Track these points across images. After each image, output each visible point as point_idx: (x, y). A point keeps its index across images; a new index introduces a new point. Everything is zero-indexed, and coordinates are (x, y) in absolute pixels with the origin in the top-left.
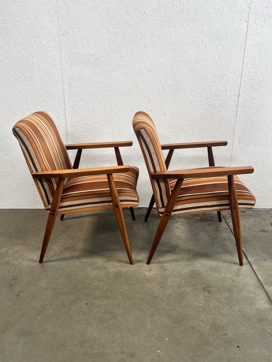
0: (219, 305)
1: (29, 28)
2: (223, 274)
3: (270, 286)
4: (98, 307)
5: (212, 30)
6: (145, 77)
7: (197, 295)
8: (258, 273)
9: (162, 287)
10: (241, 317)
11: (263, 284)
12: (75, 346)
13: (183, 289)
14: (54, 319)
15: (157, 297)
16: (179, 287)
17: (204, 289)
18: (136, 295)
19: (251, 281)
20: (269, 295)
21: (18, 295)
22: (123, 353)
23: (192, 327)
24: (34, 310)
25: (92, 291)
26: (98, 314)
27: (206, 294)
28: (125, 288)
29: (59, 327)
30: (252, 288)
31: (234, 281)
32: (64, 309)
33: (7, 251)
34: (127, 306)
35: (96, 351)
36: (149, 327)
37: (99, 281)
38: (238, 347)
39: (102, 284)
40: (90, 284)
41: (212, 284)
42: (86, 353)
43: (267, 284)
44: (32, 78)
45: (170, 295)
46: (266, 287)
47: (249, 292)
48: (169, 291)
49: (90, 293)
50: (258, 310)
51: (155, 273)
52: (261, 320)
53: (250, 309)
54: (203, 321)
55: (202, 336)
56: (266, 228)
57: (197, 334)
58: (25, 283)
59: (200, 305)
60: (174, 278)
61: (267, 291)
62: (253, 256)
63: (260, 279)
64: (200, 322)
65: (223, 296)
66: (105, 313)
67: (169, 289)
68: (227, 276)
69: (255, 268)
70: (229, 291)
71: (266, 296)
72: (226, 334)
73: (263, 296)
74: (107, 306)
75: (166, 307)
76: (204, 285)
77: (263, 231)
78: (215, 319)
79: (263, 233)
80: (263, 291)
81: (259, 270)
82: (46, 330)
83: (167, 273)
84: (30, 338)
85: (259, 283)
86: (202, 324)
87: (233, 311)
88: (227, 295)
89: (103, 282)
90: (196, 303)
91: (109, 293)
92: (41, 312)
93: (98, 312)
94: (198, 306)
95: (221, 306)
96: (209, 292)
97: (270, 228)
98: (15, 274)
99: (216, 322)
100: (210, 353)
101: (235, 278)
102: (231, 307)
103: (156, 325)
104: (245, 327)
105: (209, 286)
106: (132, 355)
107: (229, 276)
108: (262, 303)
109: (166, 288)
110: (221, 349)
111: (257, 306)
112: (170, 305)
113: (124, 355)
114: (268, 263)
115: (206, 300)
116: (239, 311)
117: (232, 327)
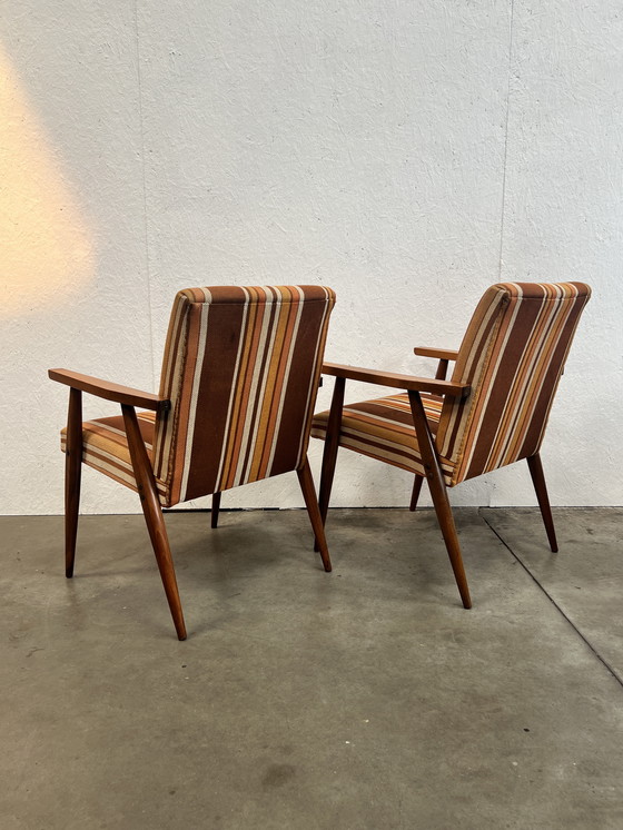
0: (482, 661)
2: (489, 612)
3: (591, 629)
4: (210, 671)
7: (433, 647)
8: (564, 609)
9: (355, 635)
10: (531, 680)
11: (577, 626)
12: (157, 737)
13: (401, 637)
14: (109, 694)
15: (344, 651)
16: (391, 634)
17: (447, 637)
18: (297, 650)
19: (550, 623)
20: (591, 643)
21: (29, 656)
22: (265, 747)
23: (424, 701)
24: (66, 679)
25: (198, 645)
26: (210, 684)
27: (451, 644)
28: (272, 639)
29: (121, 707)
30: (553, 633)
31: (512, 623)
32: (133, 677)
33: (10, 584)
34: (275, 667)
35: (204, 745)
36: (325, 702)
37: (214, 628)
38: (526, 730)
39: (219, 633)
41: (464, 627)
43: (584, 627)
46: (582, 631)
47: (546, 639)
48: (369, 642)
49: (194, 648)
50: (568, 668)
51: (339, 612)
52: (574, 685)
53: (552, 667)
54: (446, 690)
55: (444, 713)
56: (578, 537)
57: (434, 711)
58: (47, 635)
59: (439, 663)
61: (587, 637)
62: (552, 582)
63: (570, 618)
64: (440, 692)
65: (489, 646)
66: (226, 680)
67: (371, 639)
68: (497, 613)
70: (503, 638)
71: (583, 644)
72: (499, 710)
73: (577, 644)
74: (231, 668)
75: (364, 667)
76: (448, 631)
77: (571, 541)
78: (474, 685)
79: (571, 544)
80: (577, 636)
81: (566, 603)
85: (568, 624)
86: (444, 695)
88: (497, 644)
90: (430, 660)
91: (235, 647)
93: (210, 679)
94: (435, 665)
95: (486, 663)
96: (458, 641)
97: (587, 537)
98: (25, 622)
99: (475, 691)
100: (464, 741)
101: (514, 617)
102: (508, 665)
103: (339, 698)
104: (540, 696)
105: (457, 632)
106: (287, 750)
107: (502, 614)
108: (576, 656)
109: (364, 636)
110: (488, 735)
111: (564, 661)
112: (373, 664)
113: (267, 751)
114: (586, 592)
115: (452, 654)
116: (525, 670)
117: (510, 697)
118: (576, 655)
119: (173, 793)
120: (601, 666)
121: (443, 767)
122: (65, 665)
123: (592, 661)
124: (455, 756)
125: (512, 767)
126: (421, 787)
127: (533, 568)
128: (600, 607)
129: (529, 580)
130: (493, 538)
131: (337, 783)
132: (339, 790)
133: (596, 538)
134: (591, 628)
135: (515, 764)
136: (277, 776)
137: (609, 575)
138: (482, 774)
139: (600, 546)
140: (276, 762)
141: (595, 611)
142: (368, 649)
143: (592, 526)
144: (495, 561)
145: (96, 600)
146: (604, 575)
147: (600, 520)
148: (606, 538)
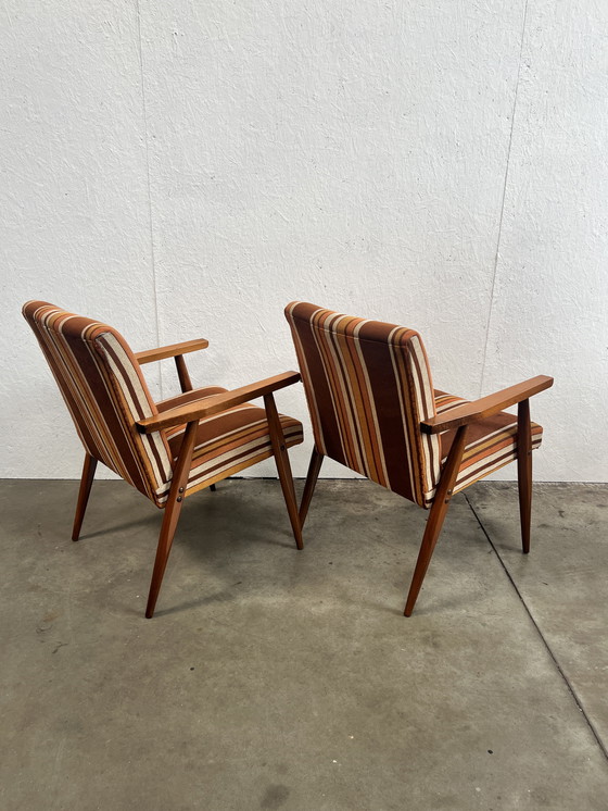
0: (455, 670)
1: (86, 123)
2: (464, 611)
4: (215, 675)
5: (444, 133)
6: (312, 221)
7: (412, 652)
8: (531, 609)
9: (343, 636)
10: (497, 694)
11: (541, 630)
12: (170, 751)
13: (386, 639)
14: (127, 699)
15: (333, 655)
17: (425, 640)
18: (292, 652)
19: (519, 625)
20: (556, 656)
21: (55, 652)
22: (264, 765)
23: (402, 715)
24: (89, 681)
25: (205, 643)
26: (216, 690)
27: (429, 650)
28: (270, 639)
29: (138, 715)
30: (520, 638)
31: (484, 625)
32: (147, 680)
33: (34, 564)
34: (273, 672)
35: (211, 761)
36: (316, 714)
37: (218, 623)
38: (490, 752)
39: (224, 629)
40: (200, 630)
41: (441, 629)
42: (190, 766)
43: (548, 631)
44: (89, 219)
45: (359, 652)
46: (546, 636)
47: (513, 645)
48: (357, 644)
49: (200, 648)
50: (530, 680)
51: (330, 607)
52: (535, 701)
53: (517, 679)
54: (422, 703)
55: (420, 731)
56: (549, 521)
57: (411, 728)
58: (69, 628)
59: (417, 671)
60: (367, 617)
61: (549, 643)
63: (536, 620)
64: (417, 705)
65: (463, 652)
66: (230, 686)
67: (357, 640)
68: (472, 614)
69: (526, 599)
70: (475, 643)
71: (546, 651)
72: (467, 728)
73: (540, 654)
74: (233, 672)
75: (351, 674)
76: (427, 633)
77: (544, 526)
78: (446, 699)
79: (543, 530)
80: (541, 643)
81: (533, 602)
82: (111, 720)
84: (79, 735)
85: (533, 628)
86: (420, 708)
87: (482, 682)
88: (469, 651)
89: (225, 625)
90: (409, 667)
91: (237, 648)
92: (102, 685)
93: (215, 685)
94: (414, 674)
95: (459, 672)
96: (436, 645)
97: (558, 521)
98: (50, 610)
99: (448, 705)
100: (435, 763)
101: (486, 618)
102: (478, 675)
103: (329, 710)
104: (504, 713)
105: (435, 635)
106: (282, 769)
107: (476, 614)
108: (539, 668)
109: (351, 638)
110: (456, 757)
111: (527, 673)
112: (359, 671)
113: (266, 769)
114: (553, 589)
115: (429, 661)
116: (493, 683)
117: (478, 713)
118: (538, 664)
120: (560, 679)
121: (417, 792)
122: (87, 664)
123: (553, 673)
124: (427, 780)
125: (475, 793)
127: (506, 558)
128: (564, 608)
129: (502, 574)
130: (472, 521)
131: (324, 807)
133: (566, 522)
134: (555, 632)
135: (478, 789)
136: (273, 797)
137: (575, 568)
138: (450, 800)
139: (569, 532)
140: (273, 781)
141: (559, 612)
142: (355, 653)
143: (564, 507)
144: (473, 549)
145: (112, 586)
146: (570, 568)
147: (571, 500)
148: (576, 522)
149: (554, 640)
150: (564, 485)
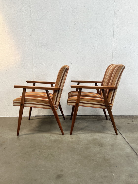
0: (107, 151)
2: (109, 140)
7: (96, 148)
8: (126, 139)
9: (78, 145)
10: (118, 155)
11: (129, 143)
12: (32, 168)
13: (89, 145)
14: (22, 158)
15: (75, 148)
16: (86, 145)
17: (99, 145)
18: (65, 148)
19: (123, 142)
20: (132, 147)
21: (4, 149)
22: (57, 170)
23: (93, 160)
24: (12, 154)
25: (43, 146)
26: (45, 155)
27: (100, 147)
28: (59, 145)
29: (24, 161)
30: (123, 145)
31: (114, 142)
32: (28, 154)
33: (1, 132)
34: (60, 152)
35: (43, 169)
36: (71, 160)
37: (46, 143)
38: (116, 167)
39: (48, 144)
40: (42, 144)
41: (103, 143)
43: (131, 143)
45: (82, 148)
46: (130, 144)
48: (81, 146)
49: (41, 147)
52: (128, 157)
53: (123, 152)
54: (98, 157)
55: (98, 163)
56: (130, 123)
57: (95, 162)
58: (8, 144)
60: (84, 141)
61: (131, 146)
63: (127, 141)
64: (97, 158)
65: (108, 147)
66: (48, 155)
68: (111, 140)
70: (112, 146)
72: (110, 162)
73: (129, 147)
74: (50, 152)
76: (99, 144)
77: (128, 123)
78: (105, 156)
79: (128, 124)
80: (129, 145)
81: (126, 138)
82: (17, 162)
83: (80, 139)
84: (9, 165)
85: (127, 142)
86: (98, 158)
87: (114, 153)
88: (110, 147)
89: (48, 143)
90: (95, 150)
91: (51, 147)
92: (16, 155)
93: (45, 154)
94: (96, 152)
95: (108, 151)
96: (102, 146)
97: (132, 123)
98: (4, 141)
99: (105, 158)
100: (102, 169)
103: (74, 159)
104: (120, 159)
105: (101, 144)
106: (62, 171)
107: (112, 140)
108: (128, 150)
110: (107, 168)
111: (126, 151)
112: (82, 151)
113: (57, 171)
114: (131, 135)
115: (100, 149)
116: (117, 153)
117: (113, 159)
119: (35, 180)
120: (134, 152)
121: (97, 175)
122: (12, 151)
123: (132, 151)
124: (100, 173)
125: (113, 175)
126: (92, 180)
128: (134, 139)
129: (118, 132)
130: (110, 123)
131: (72, 179)
132: (73, 180)
133: (134, 123)
135: (113, 174)
136: (59, 177)
137: (137, 131)
138: (106, 177)
139: (135, 125)
140: (59, 173)
142: (81, 148)
143: (133, 120)
146: (135, 131)
147: (135, 119)
148: (136, 123)
149: (132, 145)
150: (133, 116)
